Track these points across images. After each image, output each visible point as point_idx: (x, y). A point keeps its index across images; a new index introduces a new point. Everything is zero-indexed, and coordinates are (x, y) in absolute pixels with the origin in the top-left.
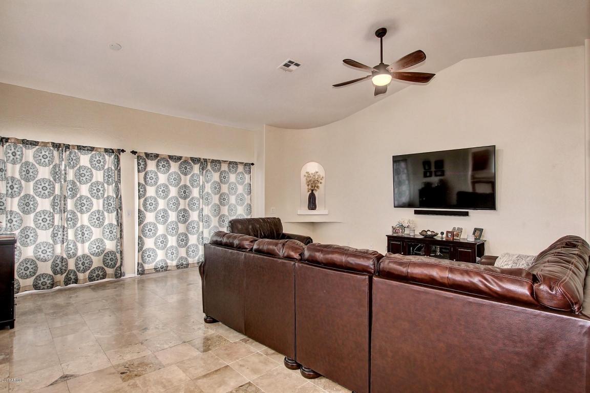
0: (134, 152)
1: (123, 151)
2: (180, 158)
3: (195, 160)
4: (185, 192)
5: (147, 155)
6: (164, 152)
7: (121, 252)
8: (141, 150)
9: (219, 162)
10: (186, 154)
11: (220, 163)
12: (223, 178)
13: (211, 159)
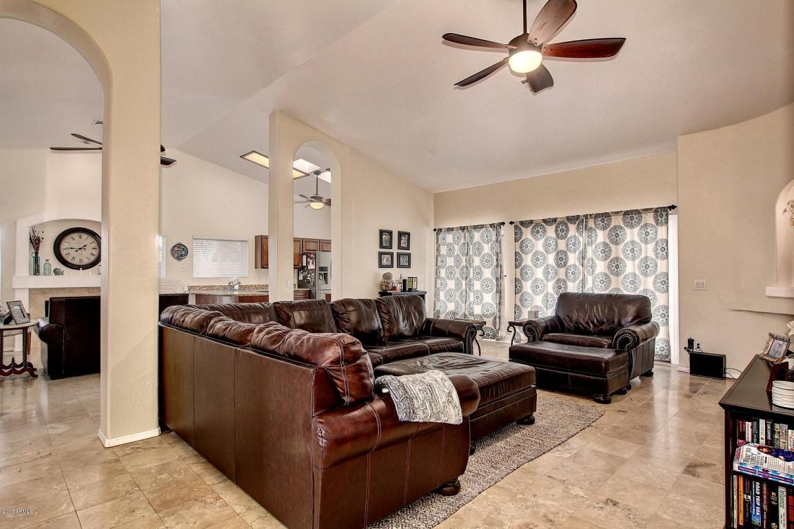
0: (511, 223)
1: (503, 223)
2: (555, 220)
3: (571, 219)
4: (561, 259)
5: (522, 223)
6: (538, 217)
7: (500, 317)
8: (517, 219)
9: (606, 215)
10: (561, 214)
11: (609, 216)
12: (615, 238)
13: (595, 213)
